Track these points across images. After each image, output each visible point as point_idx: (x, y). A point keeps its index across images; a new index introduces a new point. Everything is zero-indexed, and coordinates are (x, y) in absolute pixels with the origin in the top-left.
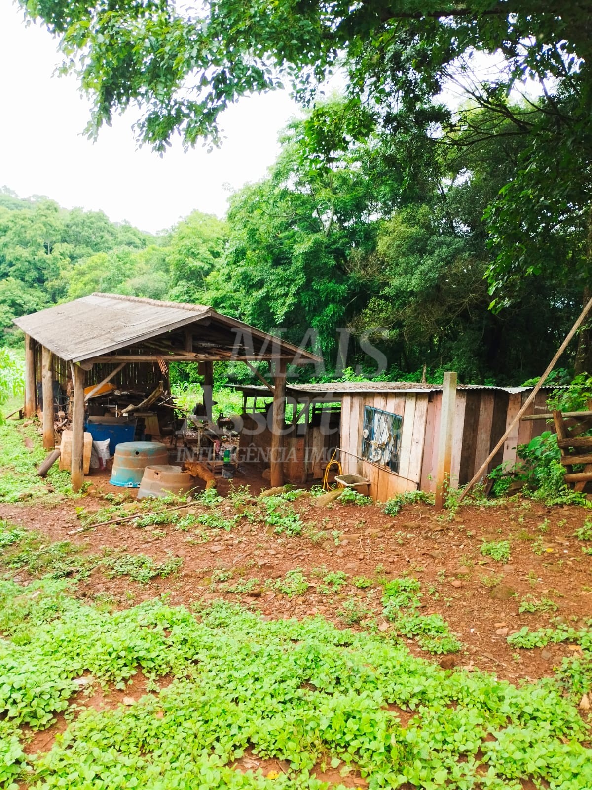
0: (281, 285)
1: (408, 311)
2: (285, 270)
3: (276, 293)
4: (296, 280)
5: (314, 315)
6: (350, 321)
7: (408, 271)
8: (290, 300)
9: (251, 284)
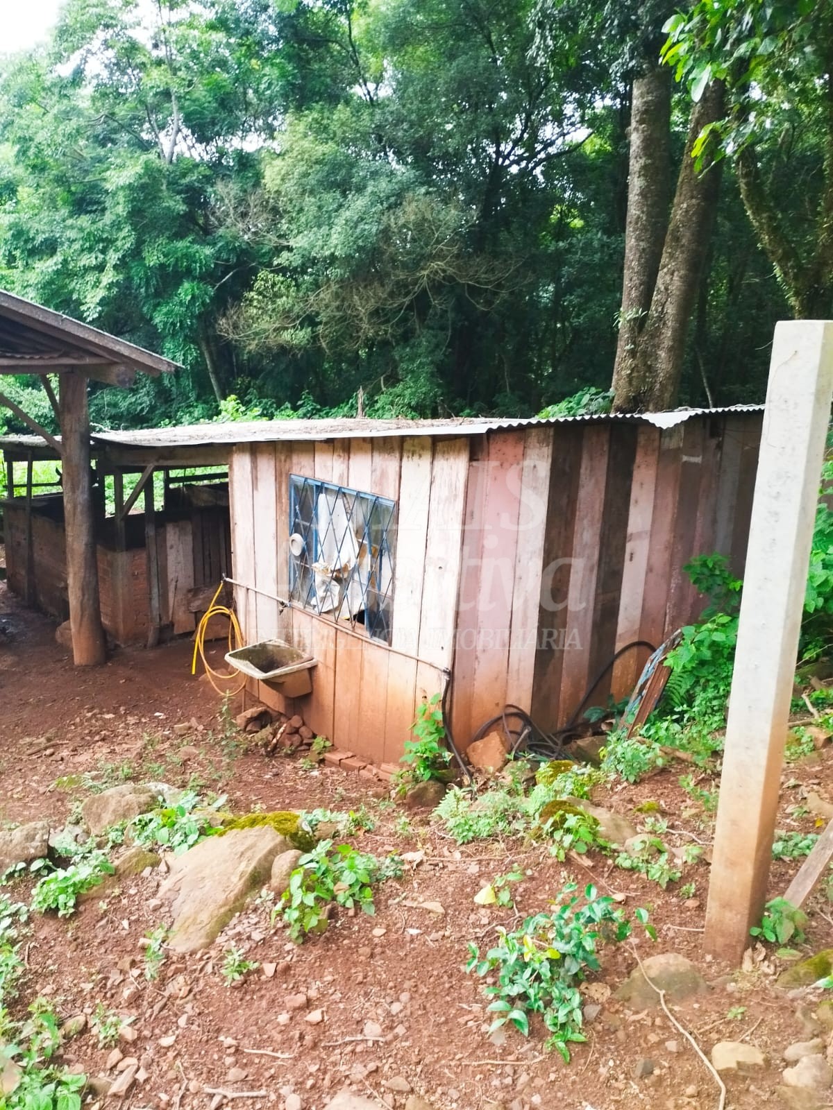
0: (91, 250)
1: (325, 295)
2: (94, 223)
3: (81, 264)
4: (117, 239)
5: (158, 304)
6: (224, 315)
7: (323, 219)
8: (109, 277)
9: (30, 246)
